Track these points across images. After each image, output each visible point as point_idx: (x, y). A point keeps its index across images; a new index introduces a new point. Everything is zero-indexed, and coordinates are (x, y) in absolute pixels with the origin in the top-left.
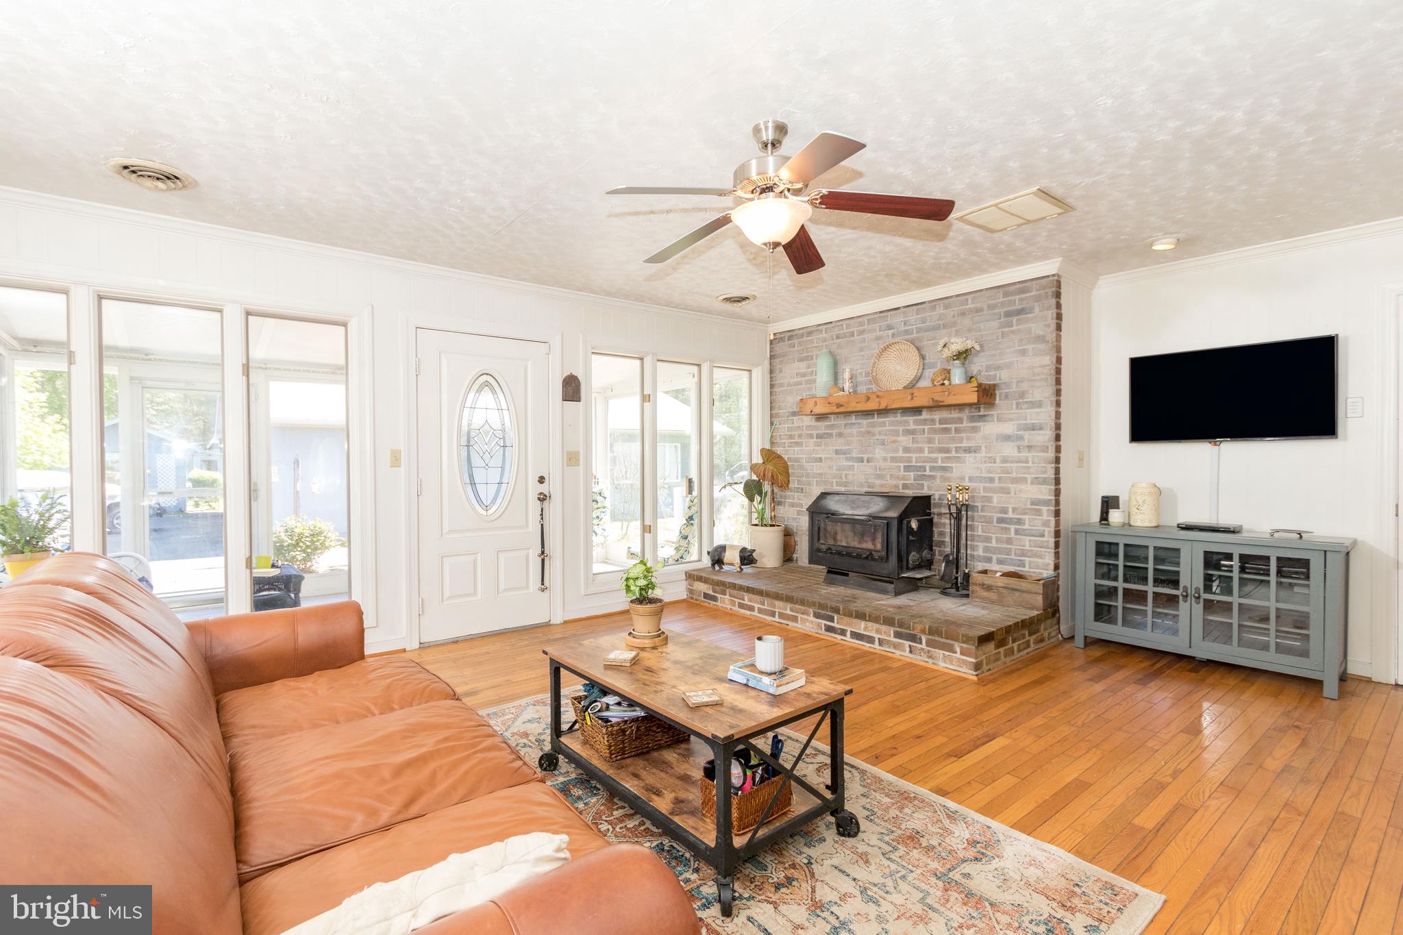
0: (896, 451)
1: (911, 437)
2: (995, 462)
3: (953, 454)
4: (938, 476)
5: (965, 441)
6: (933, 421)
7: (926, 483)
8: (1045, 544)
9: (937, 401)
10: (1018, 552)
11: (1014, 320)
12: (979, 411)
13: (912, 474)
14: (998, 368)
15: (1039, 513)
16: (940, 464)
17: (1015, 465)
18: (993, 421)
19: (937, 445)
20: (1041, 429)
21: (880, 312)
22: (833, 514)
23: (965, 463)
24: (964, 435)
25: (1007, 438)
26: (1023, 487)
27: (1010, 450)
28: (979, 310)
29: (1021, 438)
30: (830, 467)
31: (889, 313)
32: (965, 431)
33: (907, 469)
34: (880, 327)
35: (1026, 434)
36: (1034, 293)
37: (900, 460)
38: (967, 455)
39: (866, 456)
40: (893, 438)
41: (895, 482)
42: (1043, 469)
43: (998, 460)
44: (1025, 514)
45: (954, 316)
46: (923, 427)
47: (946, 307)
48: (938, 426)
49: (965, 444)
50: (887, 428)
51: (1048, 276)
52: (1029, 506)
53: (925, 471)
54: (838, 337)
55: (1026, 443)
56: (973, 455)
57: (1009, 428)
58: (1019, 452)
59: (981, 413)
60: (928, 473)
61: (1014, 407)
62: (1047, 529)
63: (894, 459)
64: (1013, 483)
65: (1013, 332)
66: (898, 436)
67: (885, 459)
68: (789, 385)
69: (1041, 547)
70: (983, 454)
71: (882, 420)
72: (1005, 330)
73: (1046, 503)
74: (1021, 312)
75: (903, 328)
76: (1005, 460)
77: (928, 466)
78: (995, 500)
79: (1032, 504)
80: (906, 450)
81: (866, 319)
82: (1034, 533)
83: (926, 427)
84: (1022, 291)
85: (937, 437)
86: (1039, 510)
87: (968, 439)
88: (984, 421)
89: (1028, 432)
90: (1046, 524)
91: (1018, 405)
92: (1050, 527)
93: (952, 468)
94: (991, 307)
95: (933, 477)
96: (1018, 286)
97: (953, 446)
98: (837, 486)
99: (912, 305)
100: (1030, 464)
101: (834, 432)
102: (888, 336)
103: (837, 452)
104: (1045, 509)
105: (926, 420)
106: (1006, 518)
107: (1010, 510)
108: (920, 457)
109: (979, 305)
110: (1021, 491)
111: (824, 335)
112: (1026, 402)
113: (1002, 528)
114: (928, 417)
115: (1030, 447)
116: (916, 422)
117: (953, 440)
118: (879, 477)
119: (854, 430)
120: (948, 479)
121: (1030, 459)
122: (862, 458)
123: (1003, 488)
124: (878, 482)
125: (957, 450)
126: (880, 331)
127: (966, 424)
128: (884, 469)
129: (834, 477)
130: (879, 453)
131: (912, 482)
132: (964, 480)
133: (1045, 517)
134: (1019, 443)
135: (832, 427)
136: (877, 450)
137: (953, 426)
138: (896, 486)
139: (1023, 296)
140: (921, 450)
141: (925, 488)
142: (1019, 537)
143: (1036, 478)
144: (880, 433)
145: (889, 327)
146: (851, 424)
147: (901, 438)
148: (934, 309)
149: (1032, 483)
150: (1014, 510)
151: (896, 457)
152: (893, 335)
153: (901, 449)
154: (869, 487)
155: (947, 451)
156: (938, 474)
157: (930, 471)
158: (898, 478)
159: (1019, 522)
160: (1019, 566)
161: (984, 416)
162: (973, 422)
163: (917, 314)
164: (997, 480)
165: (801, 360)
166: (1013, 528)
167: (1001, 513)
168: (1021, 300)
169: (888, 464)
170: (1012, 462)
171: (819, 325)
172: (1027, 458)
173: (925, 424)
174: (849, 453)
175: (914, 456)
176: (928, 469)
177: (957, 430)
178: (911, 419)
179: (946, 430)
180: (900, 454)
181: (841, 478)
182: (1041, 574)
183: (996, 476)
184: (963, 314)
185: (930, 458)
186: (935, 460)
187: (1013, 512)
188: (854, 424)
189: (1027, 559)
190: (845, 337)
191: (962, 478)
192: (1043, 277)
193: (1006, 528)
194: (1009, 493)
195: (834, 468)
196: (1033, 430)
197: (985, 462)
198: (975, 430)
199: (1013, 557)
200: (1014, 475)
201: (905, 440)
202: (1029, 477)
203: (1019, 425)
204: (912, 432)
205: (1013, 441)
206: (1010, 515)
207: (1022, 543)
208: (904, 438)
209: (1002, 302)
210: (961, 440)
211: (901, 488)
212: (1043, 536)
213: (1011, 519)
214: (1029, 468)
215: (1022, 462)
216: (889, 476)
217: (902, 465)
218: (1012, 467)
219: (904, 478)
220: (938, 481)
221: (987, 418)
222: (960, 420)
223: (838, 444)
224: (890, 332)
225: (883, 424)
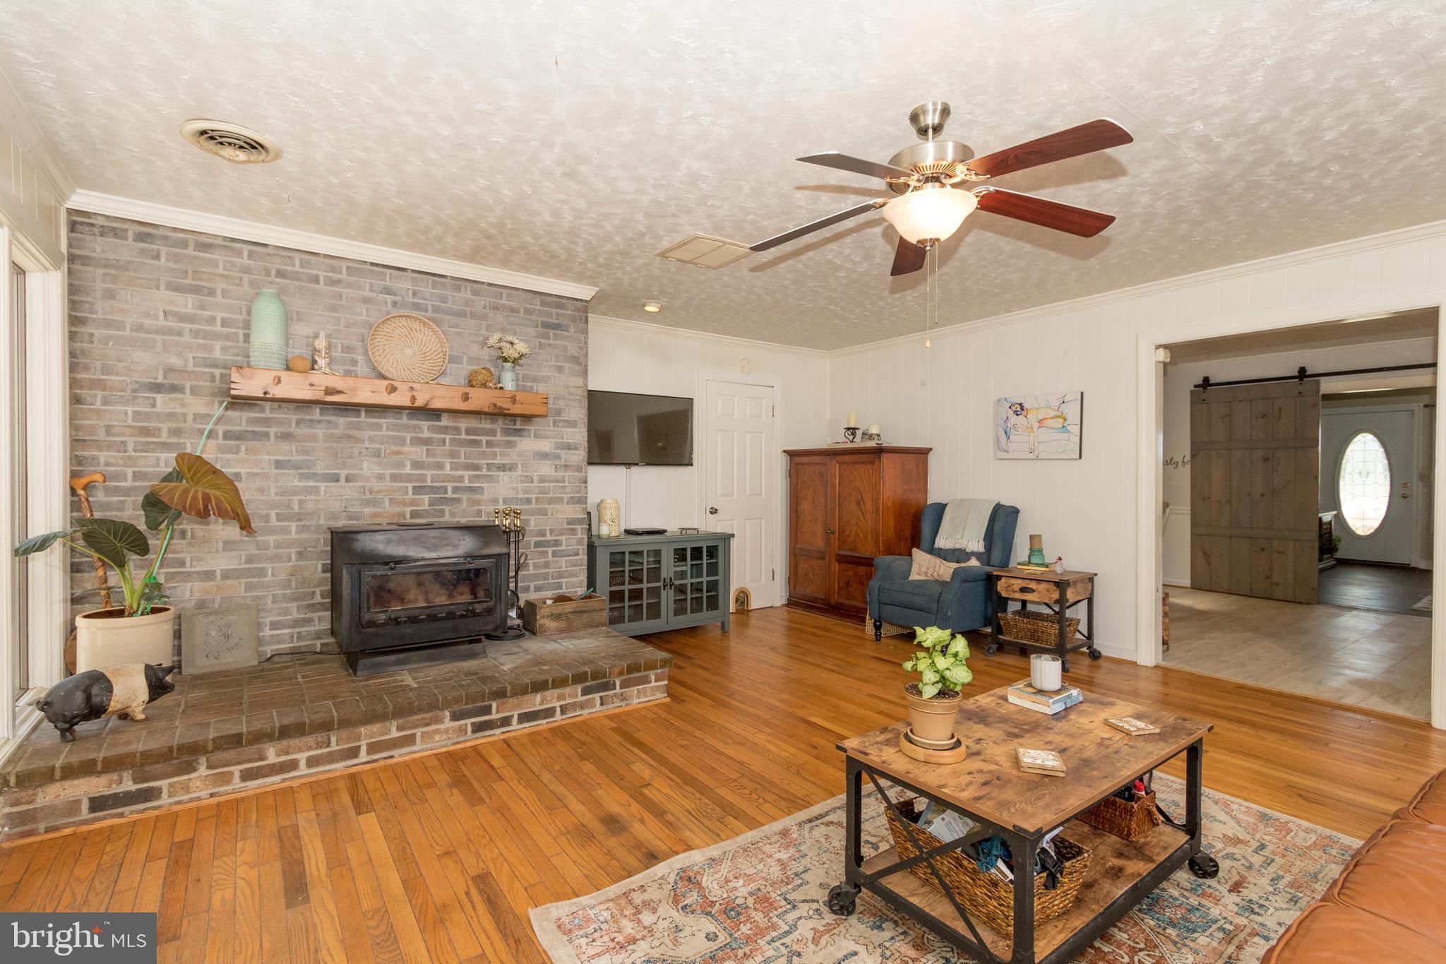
0: (400, 465)
1: (425, 448)
2: (532, 482)
3: (484, 472)
4: (465, 499)
5: (498, 457)
6: (457, 430)
7: (447, 509)
8: (579, 562)
9: (500, 407)
10: (555, 575)
11: (552, 333)
12: (515, 424)
13: (426, 498)
14: (535, 380)
15: (574, 531)
16: (467, 483)
17: (552, 484)
18: (530, 437)
19: (462, 460)
20: (576, 449)
21: (372, 264)
22: (397, 562)
23: (499, 482)
24: (497, 450)
25: (544, 456)
26: (559, 507)
27: (546, 469)
28: (514, 310)
29: (558, 457)
30: (261, 490)
31: (388, 271)
32: (498, 445)
33: (418, 490)
34: (371, 285)
35: (563, 453)
36: (570, 312)
37: (408, 478)
38: (501, 473)
39: (343, 473)
40: (394, 448)
41: (399, 509)
42: (578, 489)
43: (535, 479)
44: (562, 534)
45: (485, 307)
46: (443, 436)
47: (475, 293)
48: (464, 436)
49: (498, 461)
50: (384, 432)
51: (582, 300)
52: (566, 526)
53: (446, 492)
54: (280, 274)
55: (563, 463)
56: (507, 473)
57: (545, 446)
58: (556, 471)
59: (518, 426)
60: (450, 494)
61: (551, 424)
62: (581, 547)
63: (394, 478)
64: (549, 504)
65: (550, 345)
66: (404, 444)
67: (380, 478)
68: (139, 328)
69: (576, 566)
70: (520, 472)
71: (374, 420)
72: (543, 341)
73: (580, 521)
74: (556, 327)
75: (410, 299)
76: (542, 480)
77: (450, 486)
78: (532, 523)
79: (568, 523)
80: (416, 465)
81: (344, 265)
82: (569, 553)
83: (448, 437)
84: (559, 306)
85: (462, 450)
86: (574, 530)
87: (503, 454)
88: (520, 436)
89: (564, 451)
90: (580, 542)
91: (555, 422)
92: (583, 545)
93: (483, 488)
94: (527, 311)
95: (458, 500)
96: (555, 299)
97: (483, 462)
98: (279, 520)
99: (427, 273)
100: (566, 484)
101: (273, 431)
102: (386, 302)
103: (279, 465)
104: (579, 527)
105: (447, 427)
106: (544, 541)
107: (548, 533)
108: (438, 475)
109: (514, 305)
110: (557, 511)
111: (245, 260)
112: (563, 421)
113: (539, 552)
114: (451, 424)
115: (566, 466)
116: (431, 429)
117: (483, 454)
118: (369, 502)
119: (320, 432)
120: (478, 502)
121: (566, 479)
122: (338, 475)
123: (540, 510)
124: (367, 510)
125: (489, 467)
126: (371, 290)
127: (499, 437)
128: (379, 492)
129: (272, 507)
130: (369, 468)
131: (426, 507)
132: (498, 502)
133: (580, 536)
134: (557, 462)
135: (267, 421)
136: (365, 464)
137: (484, 439)
138: (403, 515)
139: (560, 311)
140: (440, 466)
141: (447, 514)
142: (556, 559)
143: (571, 498)
144: (371, 440)
145: (388, 291)
146: (312, 421)
147: (407, 449)
148: (458, 289)
149: (568, 503)
150: (552, 531)
151: (400, 475)
152: (395, 304)
153: (408, 463)
154: (350, 518)
155: (477, 468)
156: (465, 497)
157: (453, 492)
158: (403, 503)
159: (557, 543)
160: (556, 589)
161: (520, 430)
162: (508, 436)
163: (433, 288)
164: (534, 501)
165: (178, 289)
166: (550, 550)
167: (538, 536)
168: (558, 314)
169: (387, 484)
170: (550, 482)
171: (233, 240)
172: (564, 477)
173: (445, 433)
174: (308, 467)
175: (429, 473)
176: (450, 490)
177: (489, 444)
178: (425, 425)
179: (476, 443)
180: (408, 470)
181: (289, 506)
182: (576, 592)
183: (534, 496)
184: (496, 308)
185: (453, 476)
186: (461, 479)
187: (551, 534)
188: (319, 422)
189: (564, 580)
190: (299, 279)
191: (495, 501)
192: (578, 300)
193: (544, 552)
194: (546, 514)
195: (273, 491)
196: (569, 449)
197: (522, 481)
198: (510, 444)
199: (551, 581)
200: (551, 495)
201: (418, 453)
202: (566, 497)
203: (555, 442)
204: (426, 442)
205: (549, 460)
206: (548, 537)
207: (559, 565)
208: (413, 449)
209: (539, 311)
210: (494, 456)
211: (408, 516)
212: (577, 554)
213: (548, 541)
214: (565, 487)
215: (558, 481)
216: (387, 501)
217: (410, 486)
218: (549, 487)
219: (412, 503)
220: (464, 505)
221: (523, 433)
222: (493, 433)
223: (286, 451)
224: (390, 298)
225: (378, 427)
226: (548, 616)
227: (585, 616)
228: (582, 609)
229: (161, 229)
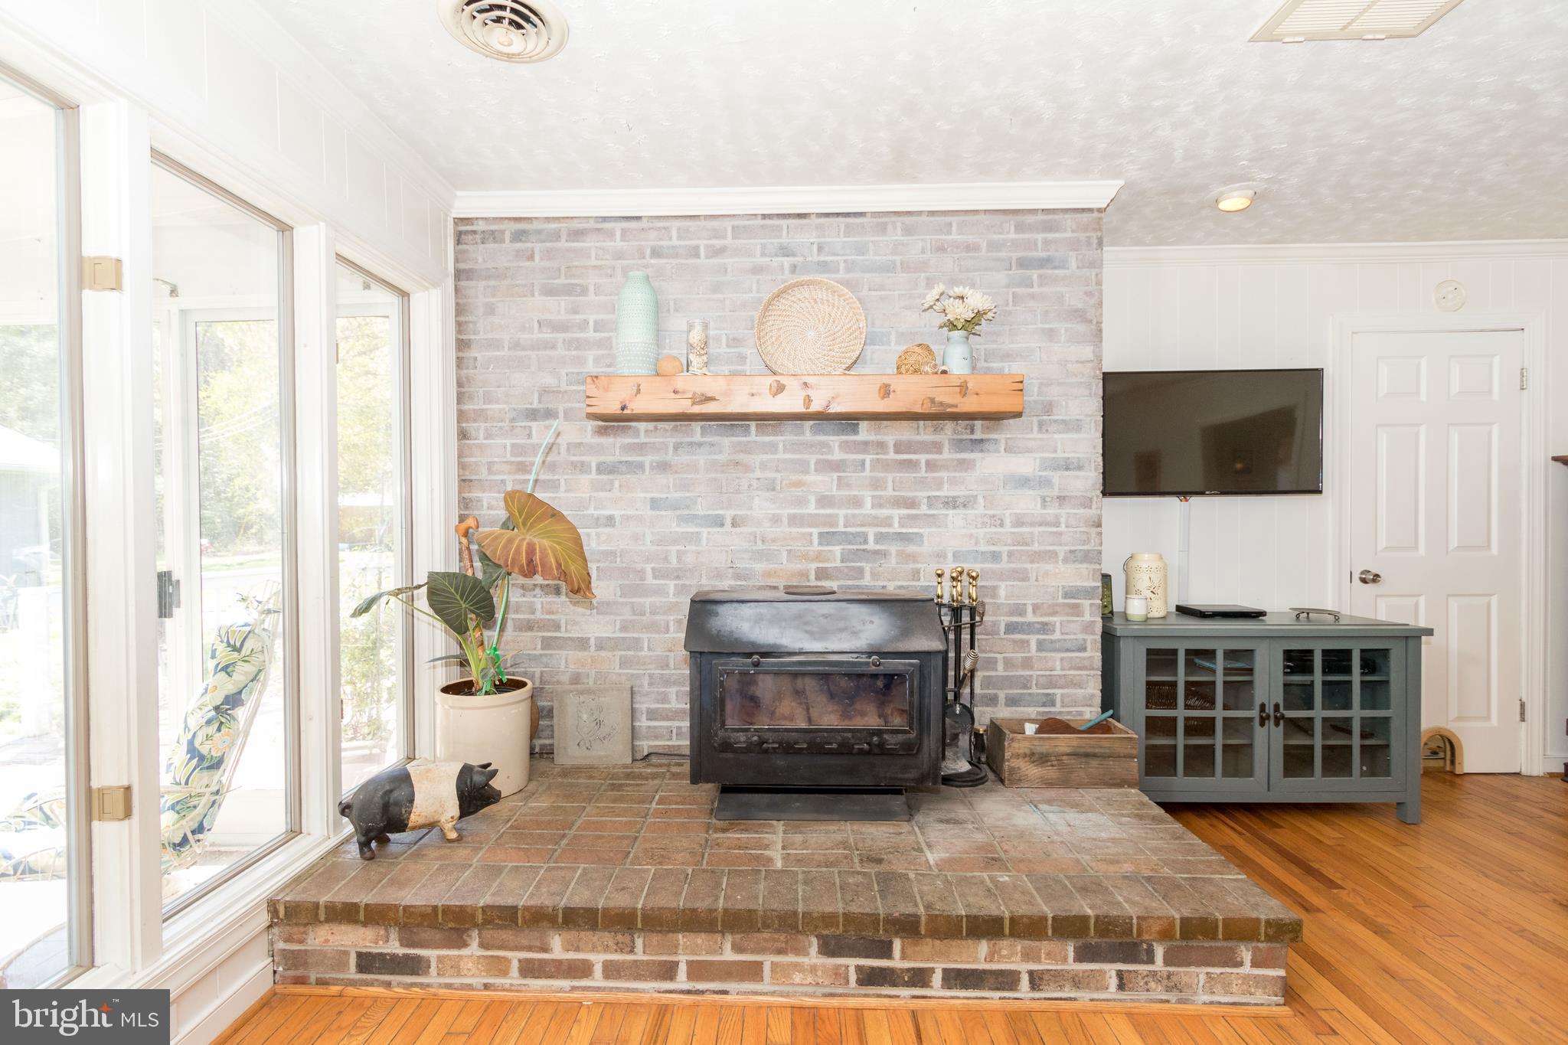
0: (801, 502)
1: (835, 475)
2: (1001, 525)
3: (924, 509)
4: (894, 552)
5: (946, 486)
6: (882, 446)
7: (867, 567)
8: (1086, 663)
9: (941, 404)
10: (1042, 680)
11: (1035, 275)
12: (972, 432)
13: (837, 550)
14: (1007, 357)
15: (1076, 610)
16: (896, 528)
17: (1037, 530)
18: (997, 451)
19: (889, 492)
20: (1080, 468)
21: (764, 216)
22: (765, 655)
23: (946, 526)
24: (944, 475)
25: (1023, 482)
26: (1049, 567)
27: (1027, 503)
28: (971, 248)
29: (1045, 482)
30: (636, 538)
31: (784, 222)
32: (945, 467)
33: (826, 538)
34: (763, 247)
35: (1056, 477)
36: (1069, 234)
37: (813, 520)
38: (951, 512)
39: (728, 514)
40: (794, 477)
41: (800, 566)
42: (1084, 537)
43: (1007, 521)
44: (1054, 613)
45: (923, 251)
46: (860, 457)
47: (908, 231)
48: (892, 455)
49: (946, 492)
50: (781, 455)
51: (1091, 210)
52: (1061, 600)
53: (866, 542)
54: (656, 253)
55: (1056, 492)
56: (961, 511)
57: (1025, 465)
58: (1044, 507)
59: (978, 435)
60: (871, 545)
61: (1035, 428)
62: (1089, 638)
63: (794, 520)
64: (1032, 562)
65: (1032, 296)
66: (807, 472)
67: (776, 520)
68: (516, 345)
69: (1080, 669)
70: (981, 510)
71: (767, 439)
72: (1019, 290)
73: (1088, 593)
74: (1045, 263)
75: (815, 258)
76: (1019, 522)
77: (871, 532)
78: (1002, 593)
79: (1066, 595)
80: (824, 501)
81: (728, 225)
82: (1068, 645)
83: (868, 458)
84: (1048, 227)
85: (890, 477)
86: (1077, 606)
87: (953, 482)
88: (982, 451)
89: (1059, 473)
90: (1088, 628)
91: (1041, 424)
92: (1093, 633)
93: (921, 535)
94: (993, 246)
95: (884, 554)
96: (1041, 217)
97: (922, 495)
98: (655, 577)
99: (838, 215)
100: (1063, 528)
101: (648, 459)
102: (782, 268)
103: (655, 504)
104: (1086, 603)
105: (866, 443)
106: (1023, 624)
107: (1030, 609)
108: (854, 516)
109: (971, 239)
110: (1046, 574)
111: (618, 243)
112: (1055, 421)
113: (1014, 642)
114: (872, 437)
115: (1062, 499)
116: (846, 447)
117: (922, 482)
118: (760, 556)
119: (701, 458)
120: (913, 558)
121: (1063, 520)
122: (722, 517)
123: (1015, 571)
124: (759, 567)
125: (931, 501)
126: (763, 255)
127: (947, 454)
128: (774, 540)
129: (648, 560)
130: (761, 506)
131: (838, 564)
132: (945, 557)
133: (1087, 617)
134: (1045, 492)
135: (641, 448)
136: (757, 501)
137: (922, 458)
138: (804, 574)
139: (1050, 236)
140: (857, 502)
141: (867, 575)
142: (1043, 654)
143: (1071, 552)
144: (764, 466)
145: (785, 251)
146: (691, 444)
147: (812, 478)
148: (882, 229)
149: (1065, 560)
150: (1036, 608)
151: (802, 516)
152: (794, 268)
153: (813, 499)
154: (737, 577)
155: (912, 504)
156: (893, 548)
157: (877, 542)
158: (805, 557)
159: (1045, 628)
160: (1044, 705)
161: (982, 441)
162: (962, 451)
163: (847, 234)
164: (1005, 557)
165: (550, 292)
166: (1033, 639)
167: (1012, 614)
168: (1046, 242)
169: (784, 529)
170: (1032, 525)
171: (605, 219)
172: (1057, 516)
173: (865, 452)
174: (688, 507)
175: (841, 513)
176: (871, 538)
177: (931, 466)
178: (835, 440)
179: (911, 465)
180: (812, 509)
181: (666, 559)
182: (1080, 713)
183: (1004, 549)
184: (941, 249)
185: (876, 518)
186: (887, 521)
187: (1034, 612)
188: (700, 445)
189: (1058, 692)
190: (676, 256)
191: (940, 556)
192: (1083, 210)
193: (1022, 642)
194: (1025, 579)
195: (649, 538)
196: (1067, 469)
197: (984, 525)
198: (964, 465)
199: (1034, 690)
200: (1036, 547)
201: (824, 483)
202: (1062, 551)
203: (1042, 459)
204: (837, 466)
205: (1032, 488)
206: (1030, 617)
207: (1050, 664)
208: (819, 478)
209: (1013, 241)
210: (939, 485)
211: (812, 577)
212: (1083, 649)
213: (1029, 624)
214: (1061, 534)
215: (1047, 524)
216: (785, 554)
217: (815, 531)
218: (1032, 533)
219: (819, 557)
220: (893, 562)
221: (986, 446)
222: (937, 447)
223: (662, 486)
224: (787, 261)
225: (772, 448)
226: (1025, 755)
227: (1094, 763)
228: (1090, 750)
229: (534, 221)
